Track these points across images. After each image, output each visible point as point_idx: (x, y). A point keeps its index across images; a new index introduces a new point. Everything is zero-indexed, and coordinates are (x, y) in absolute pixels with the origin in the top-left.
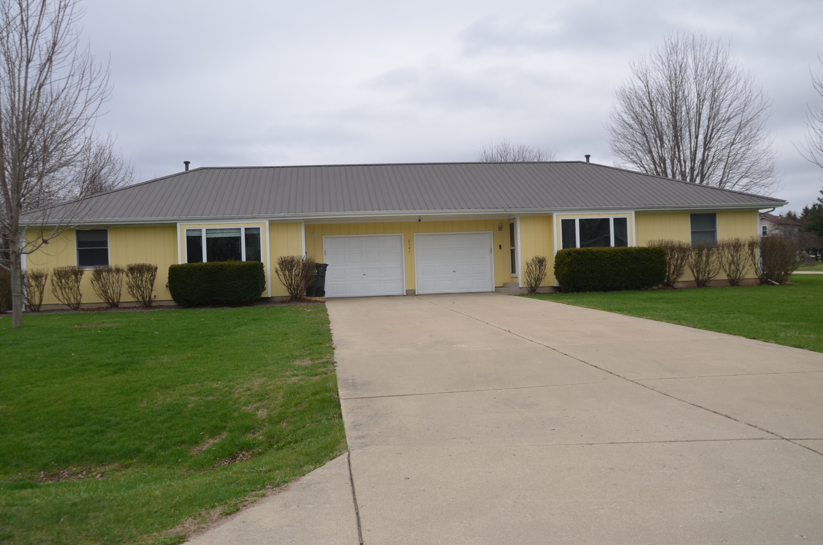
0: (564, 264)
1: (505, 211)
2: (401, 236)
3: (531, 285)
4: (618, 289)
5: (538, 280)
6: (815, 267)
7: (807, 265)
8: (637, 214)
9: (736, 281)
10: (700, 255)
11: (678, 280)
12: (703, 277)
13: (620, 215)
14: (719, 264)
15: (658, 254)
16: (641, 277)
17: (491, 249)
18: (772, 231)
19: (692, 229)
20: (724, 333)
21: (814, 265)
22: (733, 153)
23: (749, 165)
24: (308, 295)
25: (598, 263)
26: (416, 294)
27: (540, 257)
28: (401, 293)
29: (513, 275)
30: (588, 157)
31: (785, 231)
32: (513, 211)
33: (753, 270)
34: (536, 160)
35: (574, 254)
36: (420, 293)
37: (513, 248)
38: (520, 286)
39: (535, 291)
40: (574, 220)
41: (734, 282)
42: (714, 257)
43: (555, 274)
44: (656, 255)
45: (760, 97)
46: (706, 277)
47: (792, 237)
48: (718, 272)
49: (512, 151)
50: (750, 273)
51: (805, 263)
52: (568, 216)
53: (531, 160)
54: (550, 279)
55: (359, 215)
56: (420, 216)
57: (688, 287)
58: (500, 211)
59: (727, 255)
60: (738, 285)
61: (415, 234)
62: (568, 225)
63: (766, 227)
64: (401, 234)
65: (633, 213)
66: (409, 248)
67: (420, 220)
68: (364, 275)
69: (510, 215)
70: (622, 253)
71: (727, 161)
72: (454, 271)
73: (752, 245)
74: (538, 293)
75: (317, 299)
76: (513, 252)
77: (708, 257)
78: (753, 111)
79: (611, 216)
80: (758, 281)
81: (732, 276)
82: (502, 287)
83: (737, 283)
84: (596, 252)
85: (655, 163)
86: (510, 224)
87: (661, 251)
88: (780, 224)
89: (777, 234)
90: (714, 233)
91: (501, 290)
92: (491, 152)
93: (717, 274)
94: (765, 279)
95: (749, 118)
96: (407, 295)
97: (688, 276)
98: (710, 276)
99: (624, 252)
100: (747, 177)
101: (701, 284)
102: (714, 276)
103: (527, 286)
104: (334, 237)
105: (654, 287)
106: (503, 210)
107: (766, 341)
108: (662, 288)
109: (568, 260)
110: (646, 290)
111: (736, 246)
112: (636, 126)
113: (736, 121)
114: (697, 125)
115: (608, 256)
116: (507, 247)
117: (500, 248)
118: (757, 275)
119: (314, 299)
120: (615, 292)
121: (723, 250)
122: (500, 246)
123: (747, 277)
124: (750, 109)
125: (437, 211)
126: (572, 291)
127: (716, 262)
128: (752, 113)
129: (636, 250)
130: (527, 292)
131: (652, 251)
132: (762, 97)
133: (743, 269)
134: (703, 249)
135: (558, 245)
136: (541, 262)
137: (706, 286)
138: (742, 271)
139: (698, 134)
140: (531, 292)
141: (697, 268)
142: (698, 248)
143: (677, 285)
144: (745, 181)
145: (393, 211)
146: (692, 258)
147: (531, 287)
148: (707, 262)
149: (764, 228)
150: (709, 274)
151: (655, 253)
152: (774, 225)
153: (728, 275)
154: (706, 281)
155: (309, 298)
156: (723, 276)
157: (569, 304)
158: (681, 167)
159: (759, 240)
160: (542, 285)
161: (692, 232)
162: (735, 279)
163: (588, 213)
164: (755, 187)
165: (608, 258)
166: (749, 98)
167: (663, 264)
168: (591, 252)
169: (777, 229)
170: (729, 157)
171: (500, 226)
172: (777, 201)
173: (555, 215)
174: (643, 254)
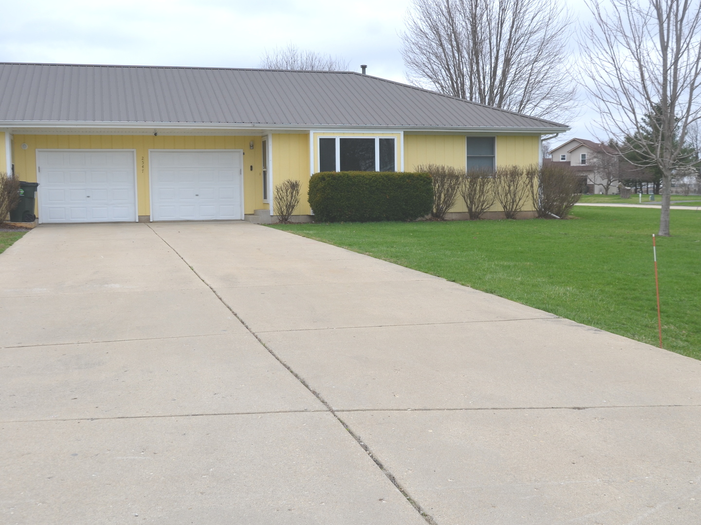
0: (318, 190)
1: (254, 127)
2: (133, 152)
3: (282, 212)
4: (377, 219)
5: (290, 207)
6: (630, 200)
7: (622, 197)
8: (406, 135)
9: (512, 213)
10: (473, 183)
11: (448, 211)
12: (476, 209)
13: (387, 135)
14: (494, 194)
15: (424, 181)
16: (404, 207)
17: (241, 170)
18: (590, 160)
19: (467, 154)
20: (431, 274)
21: (629, 198)
22: (535, 70)
23: (551, 85)
24: (13, 219)
25: (355, 190)
26: (151, 221)
27: (293, 180)
28: (133, 220)
29: (265, 201)
30: (364, 67)
31: (603, 160)
32: (262, 127)
33: (531, 202)
34: (327, 70)
35: (328, 179)
36: (155, 220)
37: (265, 170)
38: (272, 213)
39: (286, 220)
40: (334, 140)
41: (510, 215)
42: (489, 186)
43: (309, 201)
44: (422, 182)
45: (565, 10)
46: (480, 208)
47: (610, 166)
48: (492, 203)
49: (299, 58)
50: (527, 205)
51: (621, 195)
52: (328, 135)
53: (319, 69)
54: (304, 207)
55: (77, 125)
56: (155, 129)
57: (462, 218)
58: (248, 126)
59: (503, 184)
60: (514, 218)
61: (149, 150)
62: (326, 145)
63: (585, 155)
64: (132, 150)
65: (402, 133)
66: (143, 167)
67: (156, 134)
68: (88, 197)
69: (263, 131)
70: (383, 179)
71: (529, 80)
72: (197, 195)
73: (531, 174)
74: (290, 223)
75: (24, 224)
76: (265, 173)
77: (483, 185)
78: (558, 26)
79: (377, 136)
80: (537, 215)
81: (508, 208)
82: (253, 214)
83: (513, 215)
84: (354, 177)
85: (452, 79)
86: (263, 142)
87: (427, 178)
88: (599, 152)
89: (594, 163)
90: (492, 158)
91: (251, 218)
92: (275, 58)
93: (492, 205)
94: (543, 212)
95: (553, 33)
96: (140, 222)
97: (459, 206)
98: (483, 208)
99: (385, 178)
100: (548, 98)
101: (474, 216)
102: (488, 208)
103: (278, 214)
104: (52, 151)
105: (419, 219)
106: (250, 125)
107: (463, 285)
108: (430, 220)
109: (321, 185)
110: (411, 221)
111: (514, 174)
112: (431, 35)
113: (538, 37)
114: (499, 37)
115: (367, 182)
116: (259, 169)
117: (251, 170)
118: (535, 207)
119: (19, 224)
120: (373, 223)
121: (500, 178)
122: (251, 167)
123: (522, 209)
124: (555, 23)
125: (172, 124)
126: (326, 221)
127: (490, 192)
128: (557, 28)
129: (399, 176)
130: (278, 221)
131: (418, 178)
132: (568, 10)
133: (519, 200)
134: (478, 177)
135: (315, 167)
136: (294, 186)
137: (480, 219)
138: (518, 203)
139: (499, 49)
140: (282, 221)
141: (470, 198)
142: (473, 176)
143: (447, 217)
144: (546, 103)
145: (118, 122)
146: (464, 186)
147: (282, 216)
148: (482, 192)
149: (583, 156)
150: (482, 205)
151: (421, 180)
152: (593, 154)
153: (505, 207)
154: (479, 213)
155: (13, 223)
156: (498, 207)
157: (304, 237)
158: (479, 84)
159: (539, 169)
160: (295, 213)
161: (468, 158)
162: (511, 211)
163: (350, 132)
164: (556, 110)
165: (366, 184)
166: (555, 10)
167: (430, 192)
168: (348, 176)
169: (595, 157)
170: (530, 76)
171: (251, 144)
172: (560, 126)
173: (312, 133)
174: (407, 180)
